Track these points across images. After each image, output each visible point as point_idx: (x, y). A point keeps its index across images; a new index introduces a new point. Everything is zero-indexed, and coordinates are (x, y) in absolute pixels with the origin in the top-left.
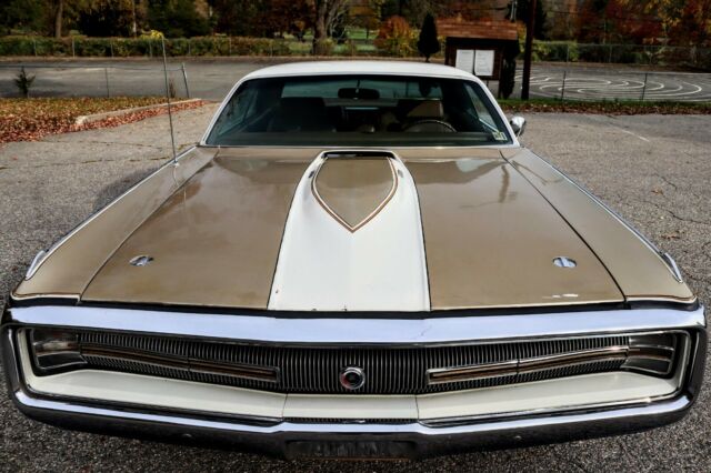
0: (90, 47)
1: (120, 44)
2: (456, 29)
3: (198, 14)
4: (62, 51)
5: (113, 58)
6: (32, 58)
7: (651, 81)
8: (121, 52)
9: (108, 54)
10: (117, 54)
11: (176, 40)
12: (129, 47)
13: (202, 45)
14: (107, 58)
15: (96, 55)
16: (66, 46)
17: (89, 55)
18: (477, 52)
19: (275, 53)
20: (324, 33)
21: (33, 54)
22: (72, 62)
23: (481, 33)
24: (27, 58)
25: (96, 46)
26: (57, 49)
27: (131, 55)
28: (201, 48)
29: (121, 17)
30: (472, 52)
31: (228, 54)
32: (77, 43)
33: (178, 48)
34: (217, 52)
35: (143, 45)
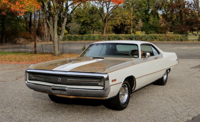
0: (113, 38)
8: (123, 39)
16: (105, 37)
19: (181, 40)
25: (115, 37)
26: (102, 38)
28: (152, 38)
31: (163, 41)
32: (109, 37)
33: (144, 38)
34: (158, 40)
35: (131, 37)
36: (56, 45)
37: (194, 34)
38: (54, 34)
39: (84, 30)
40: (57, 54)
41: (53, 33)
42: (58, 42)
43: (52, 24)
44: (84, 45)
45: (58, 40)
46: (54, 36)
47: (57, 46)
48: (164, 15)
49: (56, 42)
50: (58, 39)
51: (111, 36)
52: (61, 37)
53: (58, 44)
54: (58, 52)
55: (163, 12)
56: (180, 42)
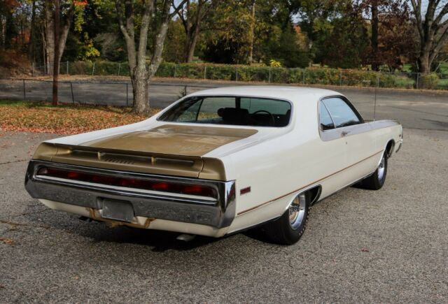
0: (219, 72)
1: (244, 70)
3: (298, 46)
4: (195, 74)
5: (237, 82)
6: (171, 79)
8: (244, 77)
9: (233, 78)
10: (240, 79)
11: (292, 69)
12: (252, 73)
13: (316, 75)
14: (233, 82)
15: (223, 78)
16: (199, 70)
17: (216, 79)
19: (381, 85)
20: (428, 68)
21: (172, 76)
22: (203, 83)
24: (168, 79)
25: (224, 71)
26: (191, 73)
27: (252, 80)
28: (314, 77)
29: (242, 47)
32: (209, 69)
33: (294, 76)
34: (328, 81)
35: (264, 72)
36: (141, 88)
37: (402, 71)
38: (137, 58)
39: (120, 50)
40: (141, 110)
41: (134, 57)
42: (146, 80)
43: (133, 33)
44: (183, 88)
45: (145, 75)
46: (137, 63)
47: (143, 89)
48: (303, 25)
49: (141, 80)
50: (146, 72)
51: (215, 67)
52: (154, 68)
53: (147, 86)
54: (144, 106)
55: (302, 17)
56: (379, 88)
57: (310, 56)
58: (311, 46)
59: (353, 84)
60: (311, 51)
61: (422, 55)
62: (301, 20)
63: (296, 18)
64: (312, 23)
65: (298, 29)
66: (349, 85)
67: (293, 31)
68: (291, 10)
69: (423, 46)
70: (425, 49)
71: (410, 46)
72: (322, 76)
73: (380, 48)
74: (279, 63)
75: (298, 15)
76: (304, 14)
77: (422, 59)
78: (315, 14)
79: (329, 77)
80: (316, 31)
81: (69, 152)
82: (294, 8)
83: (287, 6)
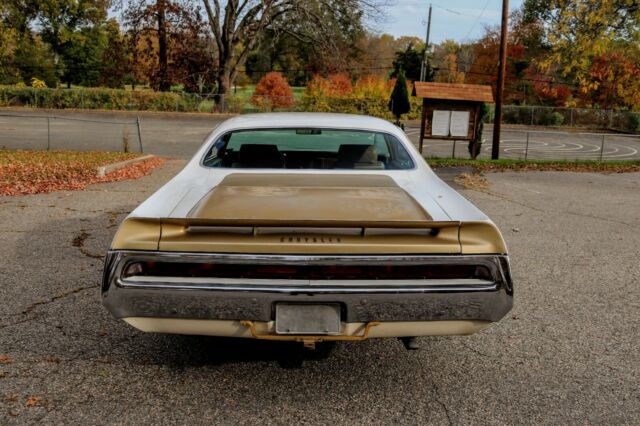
2: (434, 90)
7: (607, 144)
11: (66, 90)
12: (11, 96)
13: (98, 97)
18: (453, 112)
20: (229, 88)
23: (459, 95)
27: (11, 105)
28: (95, 100)
30: (447, 113)
33: (68, 99)
34: (114, 105)
35: (27, 94)
48: (47, 36)
55: (44, 24)
56: (177, 113)
57: (57, 74)
58: (56, 60)
59: (146, 108)
60: (57, 67)
61: (222, 73)
62: (42, 28)
63: (35, 25)
64: (56, 32)
65: (38, 39)
66: (140, 109)
67: (32, 41)
68: (26, 15)
69: (222, 63)
70: (226, 65)
71: (207, 62)
72: (106, 99)
73: (170, 65)
74: (43, 83)
75: (37, 20)
76: (46, 20)
77: (222, 78)
78: (60, 20)
79: (115, 100)
80: (63, 42)
81: (181, 231)
82: (31, 11)
83: (21, 8)
